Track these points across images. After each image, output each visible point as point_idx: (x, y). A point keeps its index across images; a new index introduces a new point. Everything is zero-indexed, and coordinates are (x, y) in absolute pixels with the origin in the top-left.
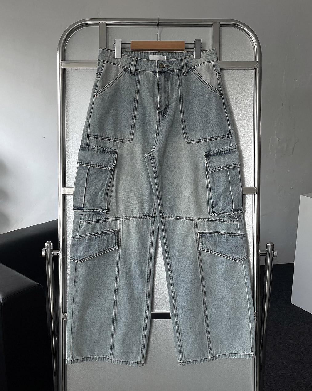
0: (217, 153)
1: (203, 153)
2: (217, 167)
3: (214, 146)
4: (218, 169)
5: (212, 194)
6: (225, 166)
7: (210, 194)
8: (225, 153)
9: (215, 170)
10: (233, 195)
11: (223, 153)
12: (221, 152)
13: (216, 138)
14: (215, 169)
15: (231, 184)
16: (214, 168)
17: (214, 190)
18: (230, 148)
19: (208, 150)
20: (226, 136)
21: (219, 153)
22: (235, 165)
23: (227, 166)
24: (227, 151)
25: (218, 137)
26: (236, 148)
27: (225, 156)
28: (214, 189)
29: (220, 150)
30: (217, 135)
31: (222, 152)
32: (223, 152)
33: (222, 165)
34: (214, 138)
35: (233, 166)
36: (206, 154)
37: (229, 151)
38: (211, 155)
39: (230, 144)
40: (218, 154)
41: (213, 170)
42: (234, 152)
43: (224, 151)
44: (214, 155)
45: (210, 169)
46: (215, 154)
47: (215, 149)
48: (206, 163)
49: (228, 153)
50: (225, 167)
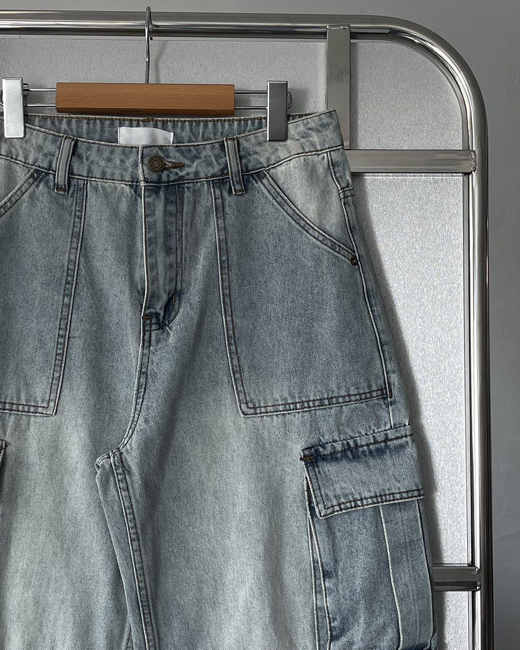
0: (344, 451)
1: (297, 448)
2: (343, 500)
3: (334, 428)
4: (348, 505)
5: (330, 595)
6: (371, 497)
7: (321, 592)
8: (370, 451)
9: (337, 508)
10: (401, 600)
11: (364, 452)
12: (357, 446)
13: (341, 400)
14: (339, 505)
15: (393, 558)
16: (335, 503)
17: (334, 580)
18: (386, 434)
19: (313, 440)
20: (374, 394)
21: (352, 453)
22: (405, 495)
23: (376, 497)
24: (377, 446)
25: (347, 399)
26: (406, 436)
27: (372, 462)
28: (337, 576)
29: (355, 442)
30: (343, 393)
31: (361, 449)
32: (365, 448)
33: (360, 494)
34: (334, 400)
35: (398, 496)
36: (307, 453)
37: (383, 444)
38: (324, 458)
39: (387, 419)
40: (349, 453)
41: (330, 511)
42: (402, 447)
43: (368, 445)
44: (333, 457)
45: (321, 506)
46: (339, 455)
47: (336, 438)
48: (308, 486)
49: (381, 452)
50: (370, 501)
